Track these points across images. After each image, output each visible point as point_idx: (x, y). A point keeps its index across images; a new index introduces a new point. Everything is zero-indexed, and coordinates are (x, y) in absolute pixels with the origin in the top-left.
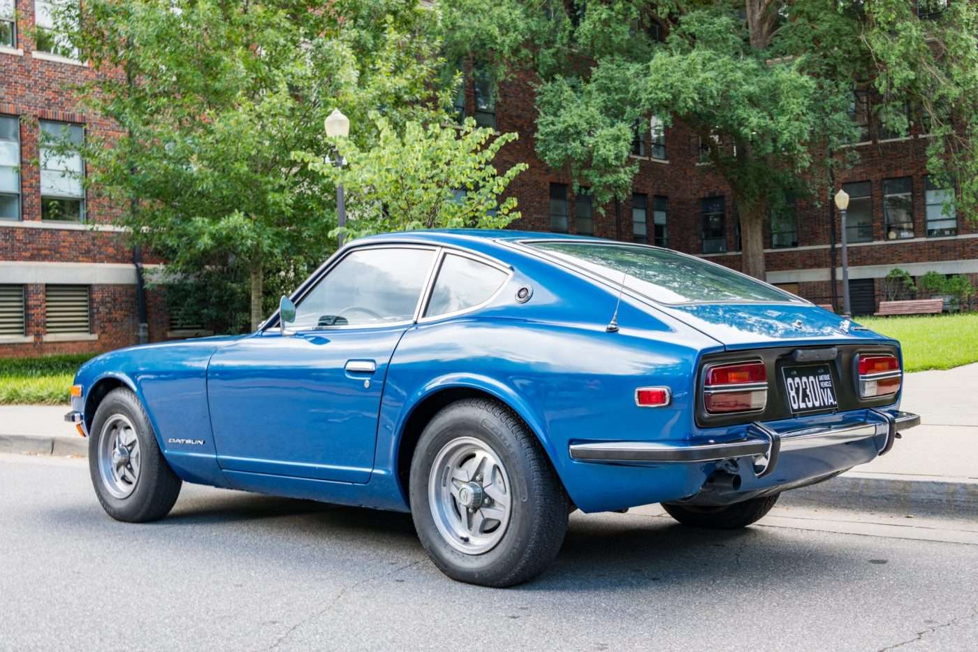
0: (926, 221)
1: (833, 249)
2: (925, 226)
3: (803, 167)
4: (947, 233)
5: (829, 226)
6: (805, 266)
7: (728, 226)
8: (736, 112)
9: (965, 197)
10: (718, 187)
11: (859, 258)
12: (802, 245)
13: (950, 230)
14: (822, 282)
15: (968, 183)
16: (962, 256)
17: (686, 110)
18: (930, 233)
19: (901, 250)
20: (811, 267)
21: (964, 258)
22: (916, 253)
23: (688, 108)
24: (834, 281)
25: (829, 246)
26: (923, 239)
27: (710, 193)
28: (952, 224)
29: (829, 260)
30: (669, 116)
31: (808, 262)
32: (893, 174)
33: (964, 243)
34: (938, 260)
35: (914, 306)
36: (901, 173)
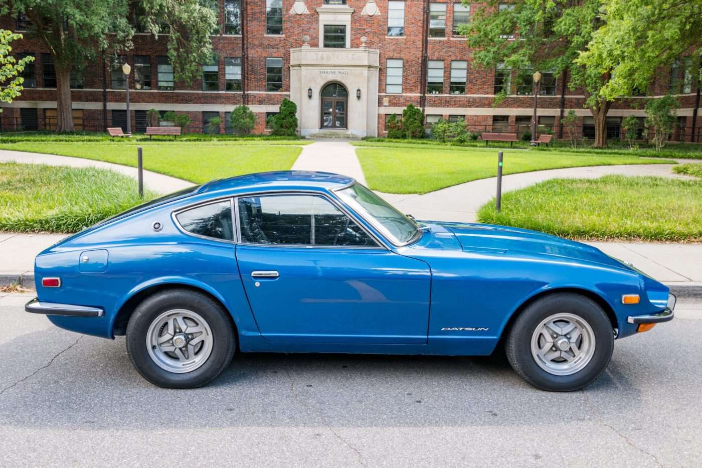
0: (157, 82)
1: (105, 92)
2: (157, 83)
3: (103, 47)
4: (169, 88)
5: (102, 78)
6: (87, 100)
7: (37, 72)
8: (66, 10)
9: (187, 73)
10: (30, 47)
11: (120, 98)
12: (86, 88)
13: (170, 87)
14: (98, 110)
15: (188, 66)
16: (177, 101)
17: (35, 4)
18: (160, 88)
19: (143, 95)
20: (91, 101)
21: (177, 103)
22: (152, 98)
23: (36, 3)
24: (105, 110)
25: (102, 90)
26: (156, 91)
27: (24, 50)
28: (171, 84)
29: (102, 97)
30: (23, 6)
31: (90, 98)
32: (140, 53)
33: (178, 95)
34: (164, 103)
35: (165, 130)
36: (144, 53)
